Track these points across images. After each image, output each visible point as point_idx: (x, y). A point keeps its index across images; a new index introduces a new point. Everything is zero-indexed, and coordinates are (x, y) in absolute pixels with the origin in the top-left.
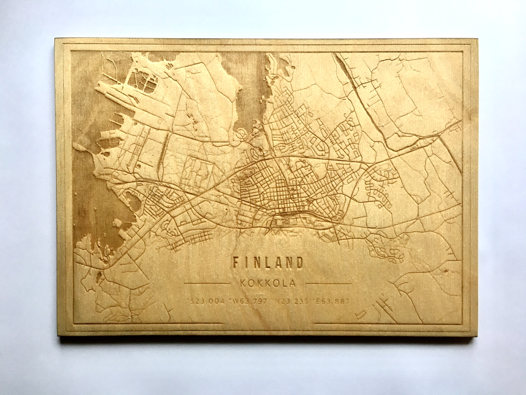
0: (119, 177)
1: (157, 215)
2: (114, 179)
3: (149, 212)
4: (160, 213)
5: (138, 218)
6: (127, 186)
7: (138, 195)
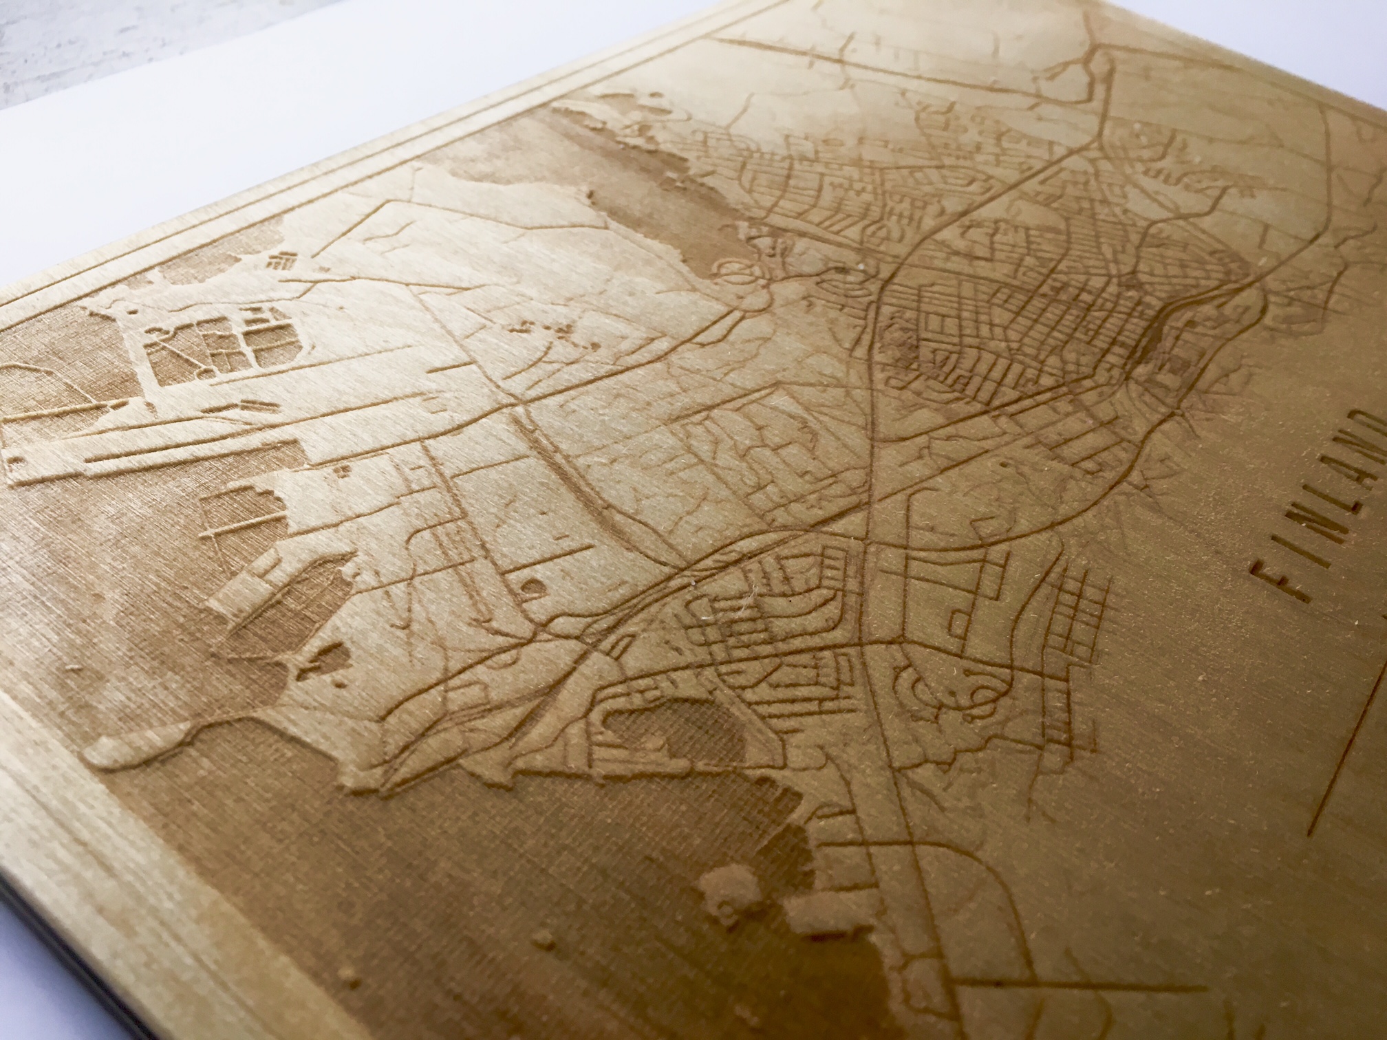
0: (495, 696)
1: (837, 688)
2: (479, 724)
3: (797, 708)
4: (838, 670)
5: (786, 773)
6: (572, 697)
7: (665, 684)
